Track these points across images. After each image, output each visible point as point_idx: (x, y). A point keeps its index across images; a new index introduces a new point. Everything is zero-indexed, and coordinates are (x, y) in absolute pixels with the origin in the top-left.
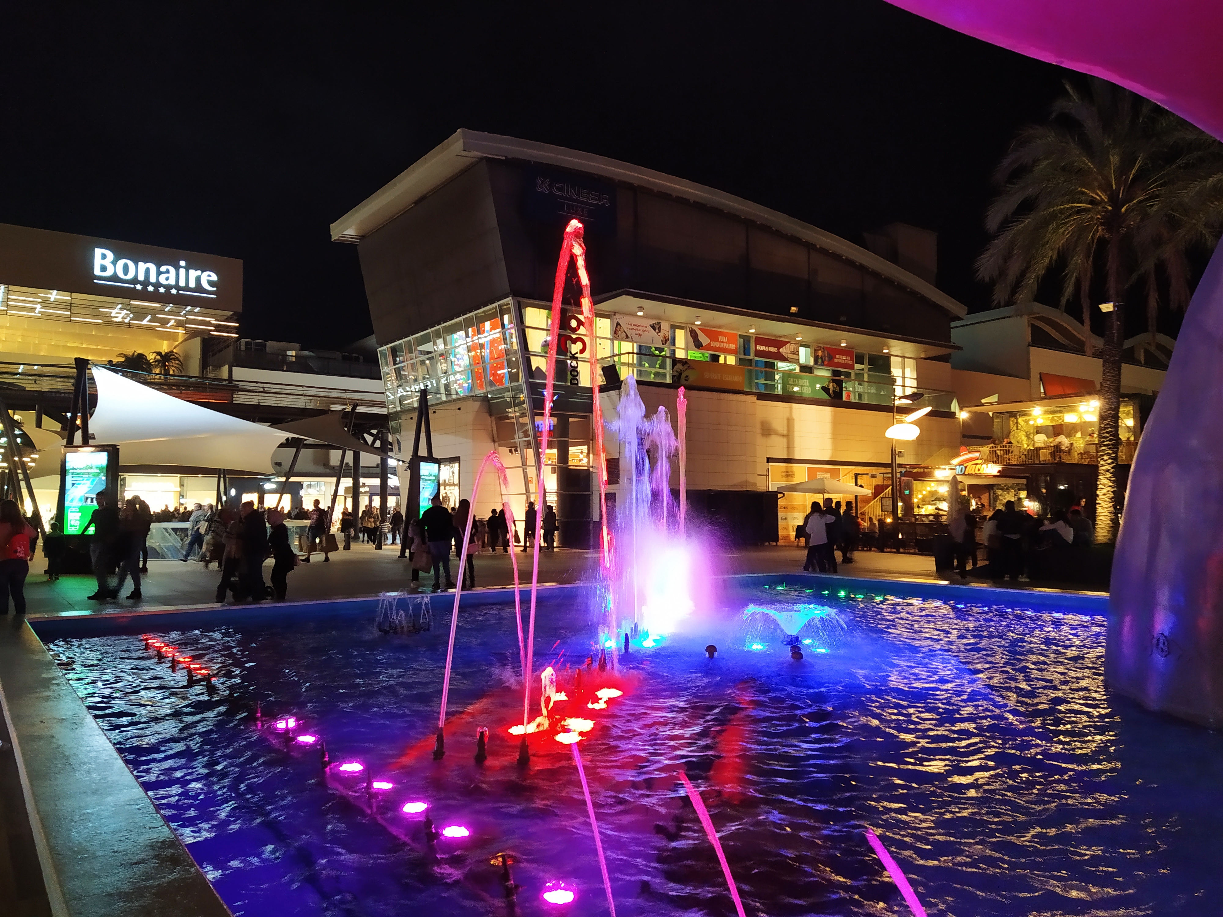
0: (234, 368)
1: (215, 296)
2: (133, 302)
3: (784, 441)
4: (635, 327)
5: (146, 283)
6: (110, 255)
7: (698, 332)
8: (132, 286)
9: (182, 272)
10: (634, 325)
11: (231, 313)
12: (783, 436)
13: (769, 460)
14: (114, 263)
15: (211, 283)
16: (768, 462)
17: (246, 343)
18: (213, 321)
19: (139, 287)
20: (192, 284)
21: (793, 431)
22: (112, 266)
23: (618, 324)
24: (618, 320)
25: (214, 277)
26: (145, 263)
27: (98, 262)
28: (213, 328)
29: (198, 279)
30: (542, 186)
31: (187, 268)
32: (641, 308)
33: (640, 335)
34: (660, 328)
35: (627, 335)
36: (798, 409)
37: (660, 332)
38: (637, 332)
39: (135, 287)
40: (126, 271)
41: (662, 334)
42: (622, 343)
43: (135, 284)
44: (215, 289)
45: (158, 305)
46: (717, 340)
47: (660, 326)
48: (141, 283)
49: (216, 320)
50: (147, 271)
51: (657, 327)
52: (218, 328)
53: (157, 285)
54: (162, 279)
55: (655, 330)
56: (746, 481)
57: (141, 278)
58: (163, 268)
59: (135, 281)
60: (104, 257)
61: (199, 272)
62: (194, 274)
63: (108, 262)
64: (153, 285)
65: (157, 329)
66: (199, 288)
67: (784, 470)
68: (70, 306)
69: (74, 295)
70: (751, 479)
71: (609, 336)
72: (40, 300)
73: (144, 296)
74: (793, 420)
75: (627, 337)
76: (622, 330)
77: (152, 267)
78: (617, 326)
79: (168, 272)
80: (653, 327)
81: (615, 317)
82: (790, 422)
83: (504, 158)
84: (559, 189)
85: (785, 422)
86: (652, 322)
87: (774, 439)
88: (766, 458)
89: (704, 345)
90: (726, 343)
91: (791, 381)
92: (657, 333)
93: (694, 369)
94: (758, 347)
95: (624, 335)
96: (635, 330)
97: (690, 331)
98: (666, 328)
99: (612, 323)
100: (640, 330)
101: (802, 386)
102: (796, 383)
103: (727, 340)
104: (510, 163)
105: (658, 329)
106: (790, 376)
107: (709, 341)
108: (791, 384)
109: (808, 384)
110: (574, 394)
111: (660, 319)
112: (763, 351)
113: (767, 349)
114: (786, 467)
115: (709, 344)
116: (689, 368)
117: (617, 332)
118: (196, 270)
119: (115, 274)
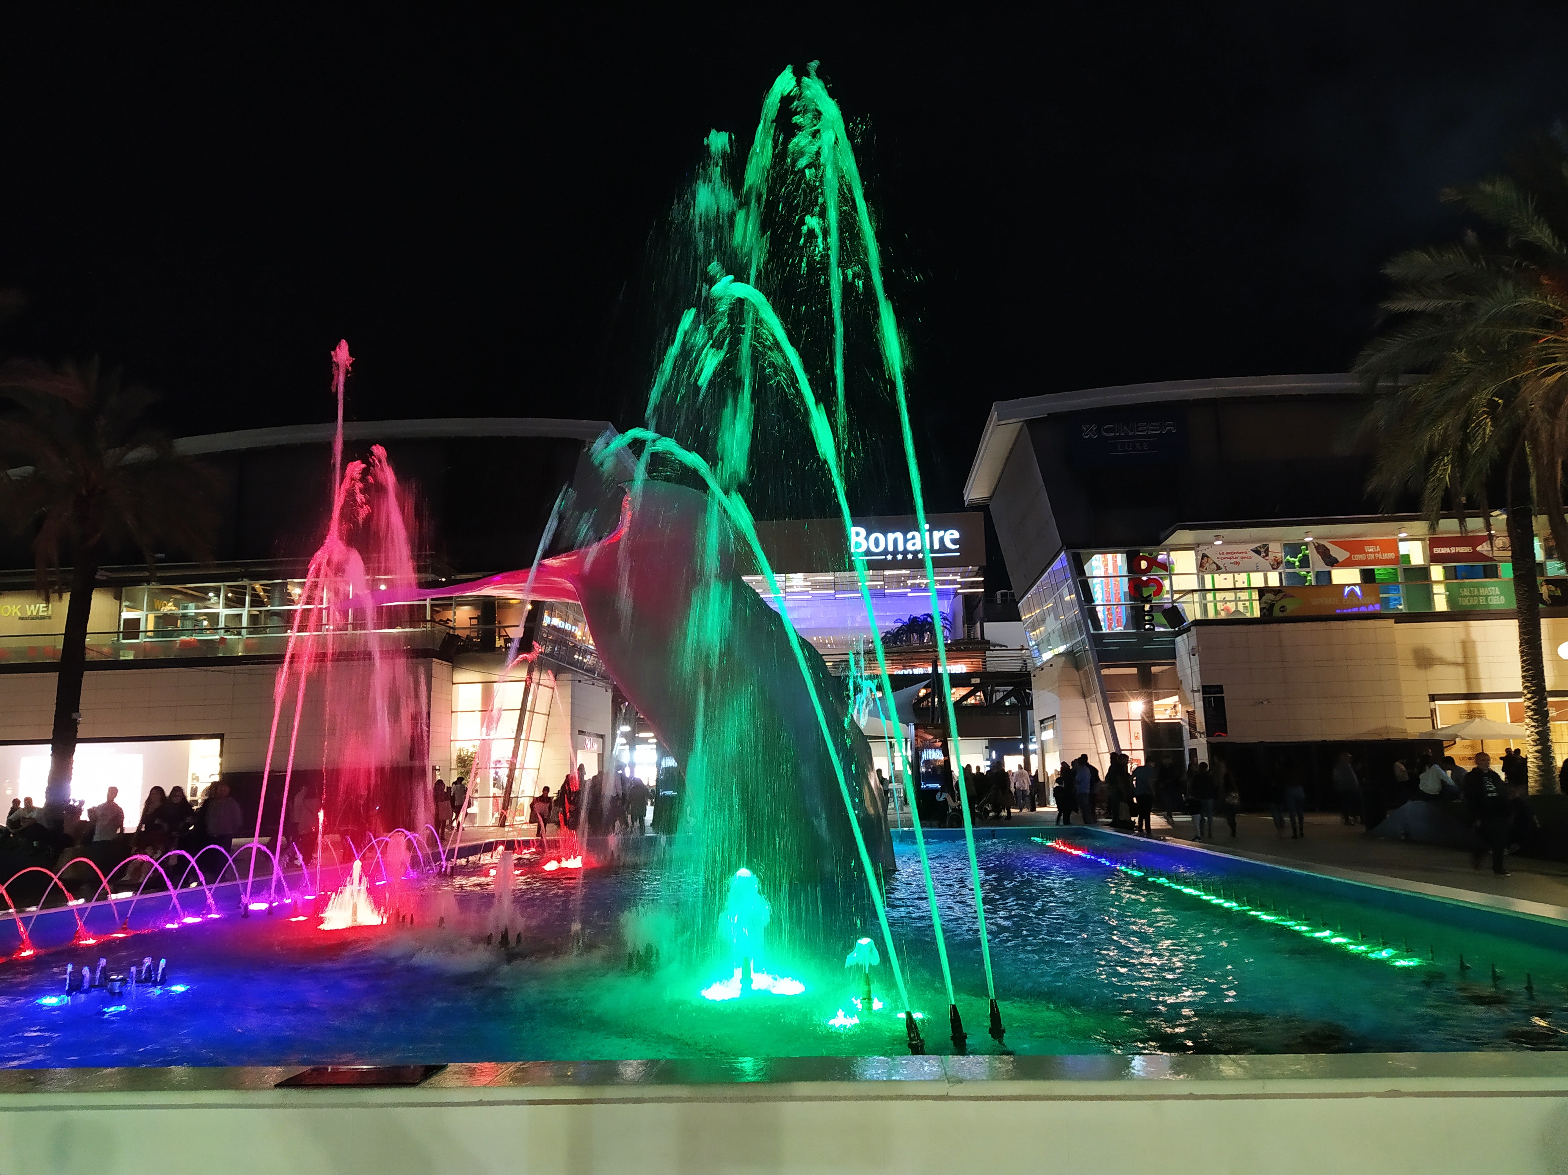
0: (985, 624)
1: (958, 554)
2: (887, 573)
3: (1461, 671)
4: (1229, 556)
5: (895, 552)
6: (862, 531)
7: (1329, 546)
8: (884, 557)
9: (927, 534)
10: (1227, 553)
11: (977, 568)
12: (1457, 664)
13: (1433, 698)
14: (867, 538)
15: (954, 542)
16: (1433, 700)
17: (1002, 593)
18: (959, 579)
19: (890, 557)
20: (936, 546)
21: (1475, 657)
22: (865, 541)
23: (1204, 556)
24: (1204, 552)
25: (956, 535)
26: (893, 532)
27: (853, 539)
28: (959, 586)
29: (942, 540)
30: (1089, 433)
31: (931, 531)
32: (1217, 537)
33: (1238, 563)
34: (1267, 552)
35: (1218, 566)
36: (1477, 627)
37: (1267, 555)
38: (1233, 560)
39: (886, 558)
40: (877, 545)
41: (1271, 556)
42: (1216, 576)
43: (886, 556)
44: (958, 547)
45: (908, 572)
46: (1363, 551)
47: (1268, 548)
48: (891, 553)
49: (962, 577)
50: (895, 541)
51: (1262, 550)
52: (964, 585)
53: (905, 552)
54: (910, 547)
55: (1259, 554)
56: (1387, 727)
57: (891, 548)
58: (909, 536)
59: (885, 552)
60: (858, 534)
61: (942, 533)
62: (937, 535)
63: (861, 539)
64: (901, 553)
65: (909, 595)
66: (943, 548)
67: (1464, 709)
68: (834, 585)
69: (838, 574)
70: (1394, 723)
71: (1195, 571)
72: (810, 584)
73: (894, 565)
74: (1473, 642)
75: (1219, 568)
76: (1211, 562)
77: (899, 535)
78: (1202, 559)
79: (913, 538)
80: (1257, 551)
81: (1198, 549)
82: (1467, 647)
84: (1107, 431)
85: (1459, 647)
86: (1254, 546)
87: (1439, 670)
88: (1429, 695)
89: (1340, 560)
90: (1378, 552)
91: (1466, 592)
92: (1264, 557)
93: (1293, 597)
94: (1437, 551)
95: (1215, 566)
96: (1230, 558)
97: (1315, 547)
98: (1276, 550)
99: (1196, 556)
100: (1236, 558)
101: (1487, 596)
102: (1476, 593)
103: (1378, 549)
104: (1054, 418)
105: (1265, 552)
106: (1461, 586)
107: (1347, 554)
108: (1466, 596)
109: (1498, 592)
110: (1150, 641)
111: (1266, 541)
112: (1446, 554)
113: (1453, 550)
114: (1468, 704)
115: (1350, 557)
116: (1285, 596)
117: (1202, 565)
118: (939, 530)
119: (868, 548)
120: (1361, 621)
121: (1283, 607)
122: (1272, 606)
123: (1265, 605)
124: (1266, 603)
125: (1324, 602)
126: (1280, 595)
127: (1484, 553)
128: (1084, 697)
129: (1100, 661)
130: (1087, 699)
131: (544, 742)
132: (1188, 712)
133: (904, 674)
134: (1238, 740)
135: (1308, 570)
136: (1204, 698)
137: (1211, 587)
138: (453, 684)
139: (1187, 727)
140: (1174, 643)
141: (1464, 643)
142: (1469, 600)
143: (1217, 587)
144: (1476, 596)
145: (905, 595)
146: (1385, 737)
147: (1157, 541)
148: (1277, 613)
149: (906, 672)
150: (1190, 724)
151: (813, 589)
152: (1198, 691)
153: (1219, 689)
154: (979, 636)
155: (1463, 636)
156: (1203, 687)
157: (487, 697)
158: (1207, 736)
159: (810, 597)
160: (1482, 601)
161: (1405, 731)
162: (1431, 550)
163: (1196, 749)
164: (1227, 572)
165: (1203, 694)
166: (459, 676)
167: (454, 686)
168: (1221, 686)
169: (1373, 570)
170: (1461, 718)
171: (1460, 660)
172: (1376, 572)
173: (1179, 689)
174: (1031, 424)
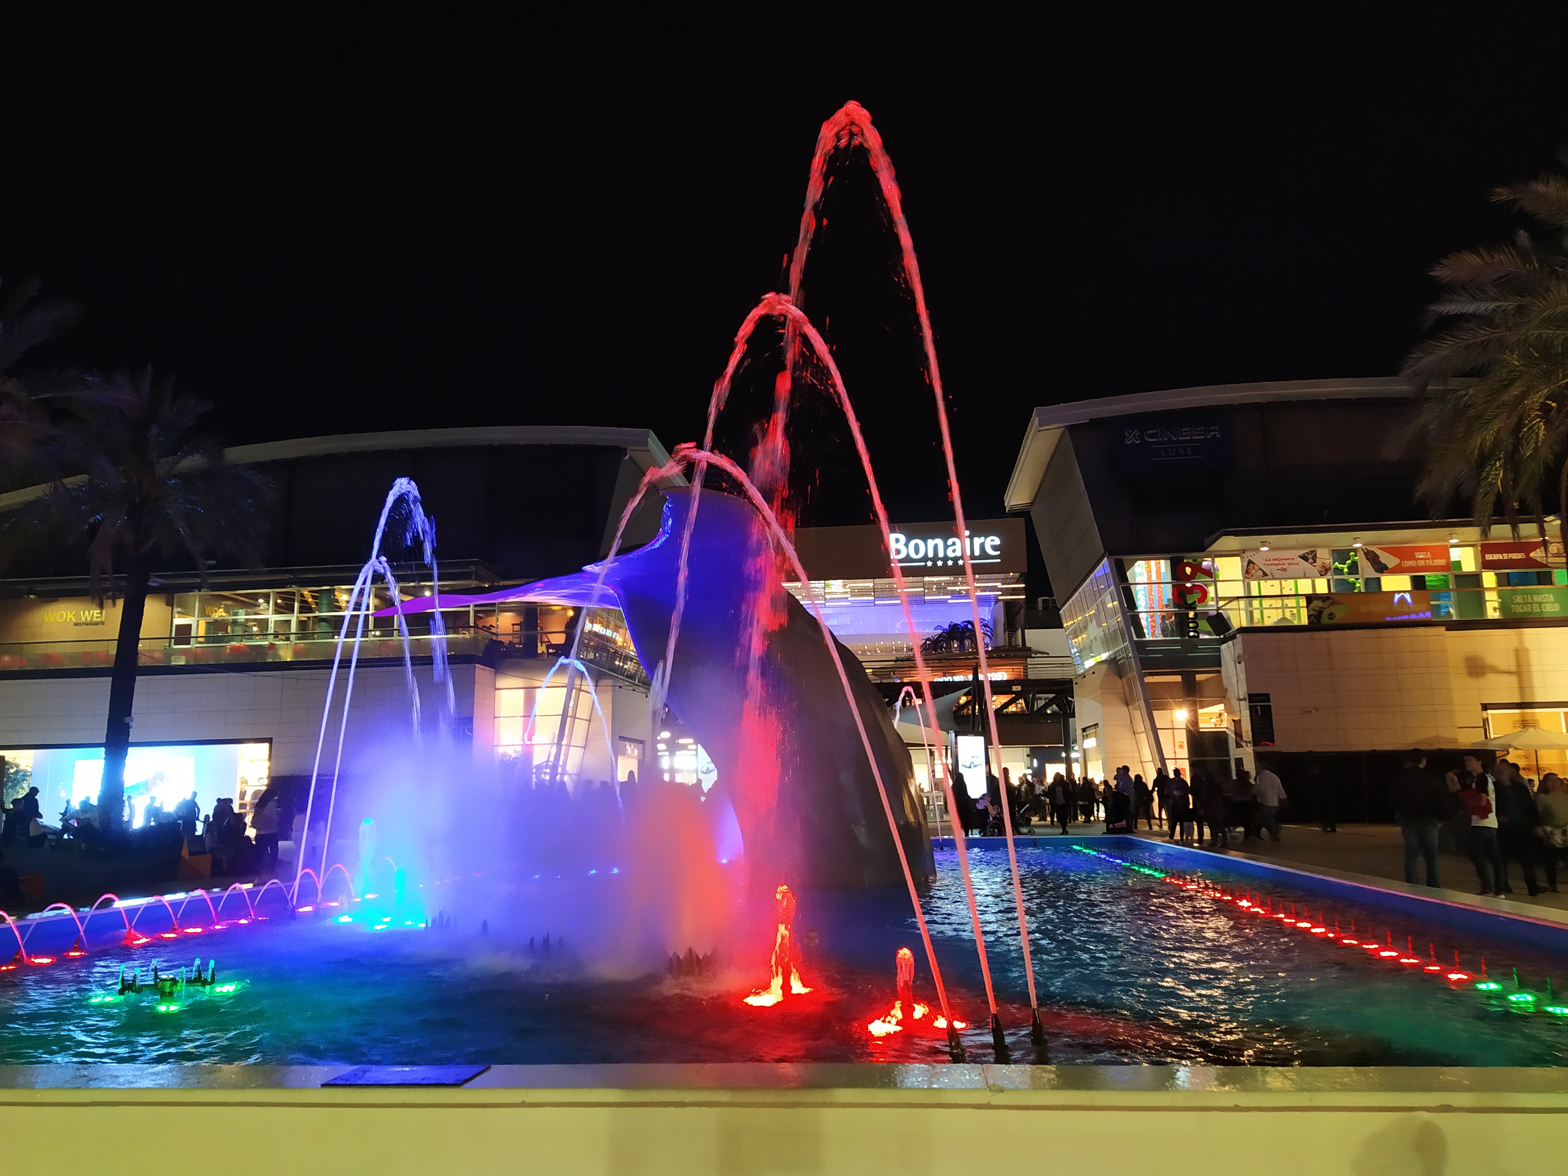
0: (1026, 631)
1: (999, 560)
2: (927, 579)
3: (1514, 679)
4: (1277, 562)
5: (935, 559)
6: (902, 538)
7: (1379, 552)
8: (924, 564)
9: (967, 541)
10: (1274, 560)
11: (1019, 574)
12: (1510, 673)
13: (1485, 707)
14: (906, 545)
15: (994, 548)
16: (1486, 710)
17: (1043, 600)
18: (999, 585)
19: (929, 564)
20: (977, 553)
21: (1529, 665)
22: (905, 547)
23: (1250, 562)
24: (1250, 558)
25: (997, 541)
26: (933, 538)
27: (893, 546)
28: (1000, 593)
29: (982, 546)
30: (1132, 438)
31: (971, 537)
32: (1264, 544)
33: (1285, 570)
36: (1531, 636)
37: (1315, 562)
38: (1280, 567)
39: (926, 565)
40: (917, 551)
41: (1319, 562)
42: (1262, 582)
43: (926, 562)
44: (998, 553)
45: (948, 578)
46: (1414, 558)
47: (1315, 555)
48: (931, 559)
49: (1003, 584)
50: (936, 547)
51: (1310, 556)
52: (1005, 592)
53: (945, 559)
54: (950, 554)
55: (1307, 561)
56: (1438, 737)
57: (931, 555)
58: (950, 542)
59: (925, 559)
60: (897, 541)
61: (982, 539)
62: (978, 541)
63: (901, 546)
64: (941, 559)
65: (949, 601)
66: (984, 555)
67: (1518, 718)
68: (874, 591)
69: (877, 581)
70: (1446, 733)
71: (1241, 578)
72: (849, 590)
73: (935, 571)
74: (1527, 650)
75: (1265, 574)
76: (1257, 568)
77: (939, 542)
78: (1248, 565)
79: (954, 544)
80: (1304, 558)
81: (1244, 555)
82: (1520, 655)
83: (1088, 421)
84: (1150, 436)
85: (1512, 655)
86: (1302, 552)
87: (1492, 679)
88: (1482, 704)
89: (1390, 567)
90: (1428, 559)
91: (1519, 599)
92: (1311, 564)
93: (1341, 604)
94: (1489, 557)
95: (1261, 573)
96: (1277, 565)
97: (1365, 554)
98: (1324, 556)
99: (1242, 562)
100: (1283, 564)
101: (1540, 604)
102: (1530, 600)
103: (1429, 556)
104: (1096, 424)
105: (1313, 558)
106: (1514, 593)
107: (1397, 561)
108: (1519, 604)
109: (1553, 600)
110: (1194, 649)
111: (1314, 547)
112: (1499, 560)
113: (1505, 556)
114: (1521, 714)
115: (1400, 564)
116: (1334, 603)
117: (1249, 571)
118: (979, 537)
119: (908, 555)
120: (1411, 629)
121: (1331, 614)
122: (1320, 613)
123: (1312, 613)
124: (1314, 610)
125: (1374, 610)
126: (1328, 603)
127: (1538, 559)
128: (1127, 705)
129: (1143, 669)
130: (1130, 708)
131: (585, 747)
132: (1234, 721)
133: (944, 682)
134: (1285, 750)
135: (1357, 576)
136: (1250, 707)
137: (1257, 594)
138: (496, 689)
139: (1233, 736)
140: (1219, 650)
141: (1517, 651)
142: (1522, 608)
143: (1263, 594)
144: (1529, 603)
145: (945, 602)
146: (1436, 747)
147: (1201, 547)
148: (1325, 620)
149: (947, 679)
150: (1236, 734)
151: (852, 596)
152: (1244, 699)
153: (1266, 697)
154: (1020, 643)
155: (1516, 644)
156: (1250, 696)
157: (529, 702)
158: (1254, 745)
159: (850, 603)
160: (1536, 609)
161: (1455, 741)
162: (1483, 557)
163: (1241, 759)
164: (1274, 579)
165: (1249, 702)
166: (502, 682)
167: (497, 692)
168: (1268, 695)
169: (1423, 577)
170: (1515, 727)
171: (1513, 668)
172: (1427, 579)
173: (1224, 697)
174: (1073, 430)
